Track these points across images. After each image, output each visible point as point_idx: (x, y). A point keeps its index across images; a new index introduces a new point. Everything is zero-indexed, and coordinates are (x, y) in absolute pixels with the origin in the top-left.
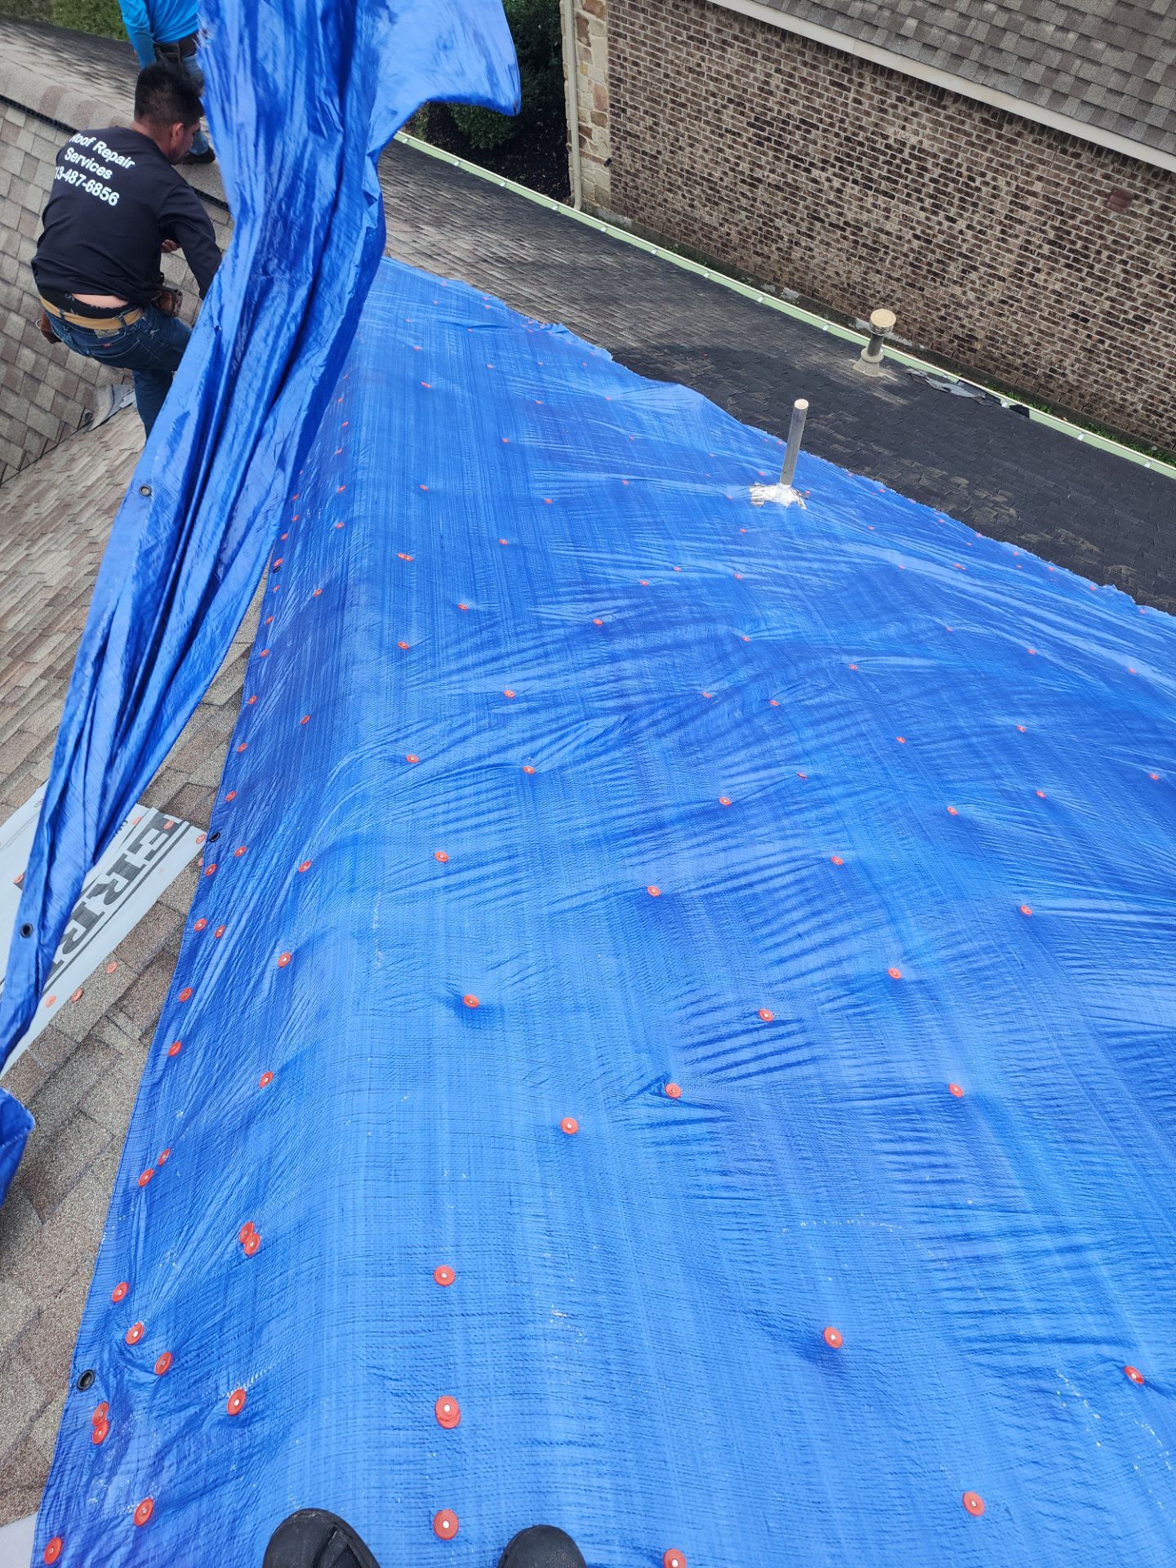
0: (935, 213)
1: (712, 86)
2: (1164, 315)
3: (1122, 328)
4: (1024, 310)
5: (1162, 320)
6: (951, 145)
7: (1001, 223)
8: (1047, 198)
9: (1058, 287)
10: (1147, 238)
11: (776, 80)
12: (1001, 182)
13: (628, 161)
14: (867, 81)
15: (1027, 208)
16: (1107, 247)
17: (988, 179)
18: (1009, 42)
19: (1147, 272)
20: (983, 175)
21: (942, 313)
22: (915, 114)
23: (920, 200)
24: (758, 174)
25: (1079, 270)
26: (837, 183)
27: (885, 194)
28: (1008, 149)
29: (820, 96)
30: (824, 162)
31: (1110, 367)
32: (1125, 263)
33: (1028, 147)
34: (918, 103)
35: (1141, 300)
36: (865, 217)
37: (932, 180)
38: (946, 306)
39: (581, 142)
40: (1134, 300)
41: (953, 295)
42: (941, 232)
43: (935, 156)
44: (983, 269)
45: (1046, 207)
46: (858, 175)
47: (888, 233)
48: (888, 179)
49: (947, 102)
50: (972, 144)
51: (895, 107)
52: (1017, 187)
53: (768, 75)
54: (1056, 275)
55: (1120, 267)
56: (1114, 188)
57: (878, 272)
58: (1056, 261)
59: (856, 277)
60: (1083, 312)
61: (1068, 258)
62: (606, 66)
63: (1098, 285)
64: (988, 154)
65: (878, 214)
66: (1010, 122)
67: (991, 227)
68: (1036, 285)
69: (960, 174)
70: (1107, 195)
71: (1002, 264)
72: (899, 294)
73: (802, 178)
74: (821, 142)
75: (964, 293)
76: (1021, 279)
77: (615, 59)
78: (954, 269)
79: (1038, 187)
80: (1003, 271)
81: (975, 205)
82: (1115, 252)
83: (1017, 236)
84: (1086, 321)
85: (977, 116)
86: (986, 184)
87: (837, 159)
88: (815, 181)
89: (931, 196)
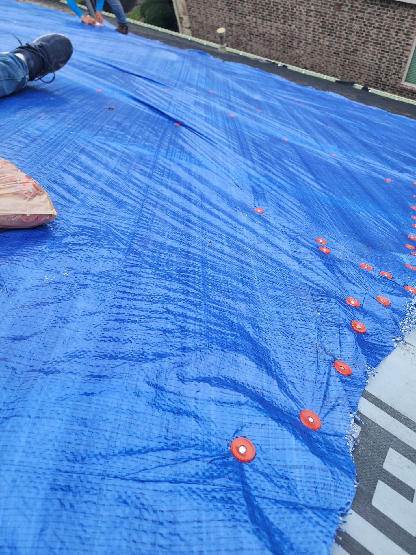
0: (285, 24)
2: (362, 47)
3: (350, 54)
4: (319, 54)
5: (362, 49)
7: (305, 23)
8: (316, 11)
9: (327, 43)
10: (350, 19)
12: (301, 9)
13: (195, 26)
15: (311, 16)
16: (338, 25)
17: (297, 8)
19: (353, 32)
20: (295, 7)
23: (280, 20)
25: (332, 36)
26: (254, 20)
27: (269, 20)
30: (249, 13)
31: (350, 70)
32: (345, 30)
35: (353, 43)
36: (265, 30)
37: (282, 12)
38: (296, 58)
39: (181, 22)
40: (351, 43)
41: (297, 53)
42: (288, 31)
43: (280, 4)
44: (304, 42)
45: (317, 15)
46: (260, 15)
47: (273, 35)
48: (268, 15)
52: (307, 9)
54: (326, 39)
55: (344, 31)
56: (335, 3)
57: (273, 49)
58: (325, 34)
60: (337, 51)
61: (327, 32)
63: (339, 40)
65: (268, 28)
67: (302, 26)
68: (320, 44)
69: (289, 8)
70: (333, 6)
71: (309, 38)
72: (281, 56)
73: (244, 21)
74: (247, 6)
75: (300, 52)
76: (316, 43)
79: (313, 8)
80: (310, 41)
81: (296, 18)
82: (341, 26)
83: (310, 27)
84: (339, 54)
86: (297, 10)
87: (253, 11)
88: (248, 21)
89: (282, 18)
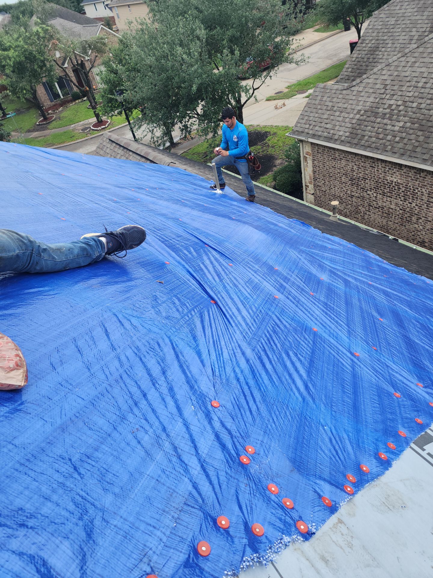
0: (405, 202)
1: (339, 171)
6: (406, 180)
11: (355, 167)
12: (424, 190)
13: (318, 193)
14: (380, 165)
17: (419, 190)
18: (418, 149)
21: (413, 234)
22: (394, 173)
23: (400, 198)
24: (353, 194)
26: (375, 195)
27: (389, 197)
28: (424, 180)
29: (367, 170)
30: (371, 189)
33: (429, 179)
34: (395, 169)
36: (384, 204)
37: (403, 191)
38: (414, 231)
39: (306, 189)
41: (415, 228)
42: (408, 207)
43: (402, 184)
44: (423, 218)
46: (381, 192)
47: (392, 209)
48: (389, 192)
49: (403, 168)
50: (413, 180)
51: (388, 171)
53: (353, 166)
59: (384, 223)
62: (312, 168)
64: (418, 182)
65: (388, 203)
66: (423, 172)
67: (423, 205)
69: (410, 189)
72: (398, 228)
73: (365, 194)
74: (369, 183)
75: (419, 227)
77: (314, 166)
78: (414, 219)
81: (417, 198)
85: (412, 171)
86: (419, 191)
87: (374, 188)
88: (369, 195)
89: (403, 196)
